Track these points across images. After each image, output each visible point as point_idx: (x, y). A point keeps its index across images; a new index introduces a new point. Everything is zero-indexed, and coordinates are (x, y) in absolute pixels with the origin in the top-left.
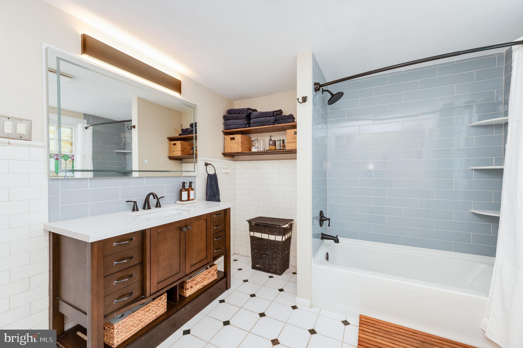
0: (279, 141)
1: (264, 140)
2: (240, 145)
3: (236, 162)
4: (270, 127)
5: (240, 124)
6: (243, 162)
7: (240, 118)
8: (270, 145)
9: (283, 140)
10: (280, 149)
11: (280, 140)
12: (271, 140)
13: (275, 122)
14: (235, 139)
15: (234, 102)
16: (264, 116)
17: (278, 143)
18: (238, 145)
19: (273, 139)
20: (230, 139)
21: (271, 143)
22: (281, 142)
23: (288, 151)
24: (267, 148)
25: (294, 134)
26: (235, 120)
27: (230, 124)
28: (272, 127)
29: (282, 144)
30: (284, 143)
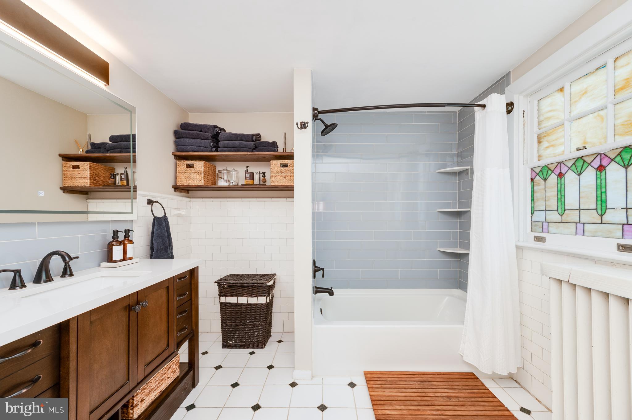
0: (258, 174)
1: (237, 172)
2: (203, 176)
3: (193, 200)
4: (248, 154)
5: (202, 146)
6: (204, 199)
7: (203, 138)
8: (247, 179)
9: (264, 174)
10: (260, 185)
11: (260, 172)
12: (247, 172)
13: (255, 149)
14: (195, 167)
15: (189, 113)
16: (239, 138)
17: (256, 177)
18: (199, 176)
19: (250, 170)
20: (186, 166)
21: (248, 175)
22: (261, 175)
23: (271, 188)
24: (241, 182)
25: (279, 167)
26: (195, 140)
27: (186, 144)
28: (251, 154)
29: (262, 178)
30: (265, 177)
